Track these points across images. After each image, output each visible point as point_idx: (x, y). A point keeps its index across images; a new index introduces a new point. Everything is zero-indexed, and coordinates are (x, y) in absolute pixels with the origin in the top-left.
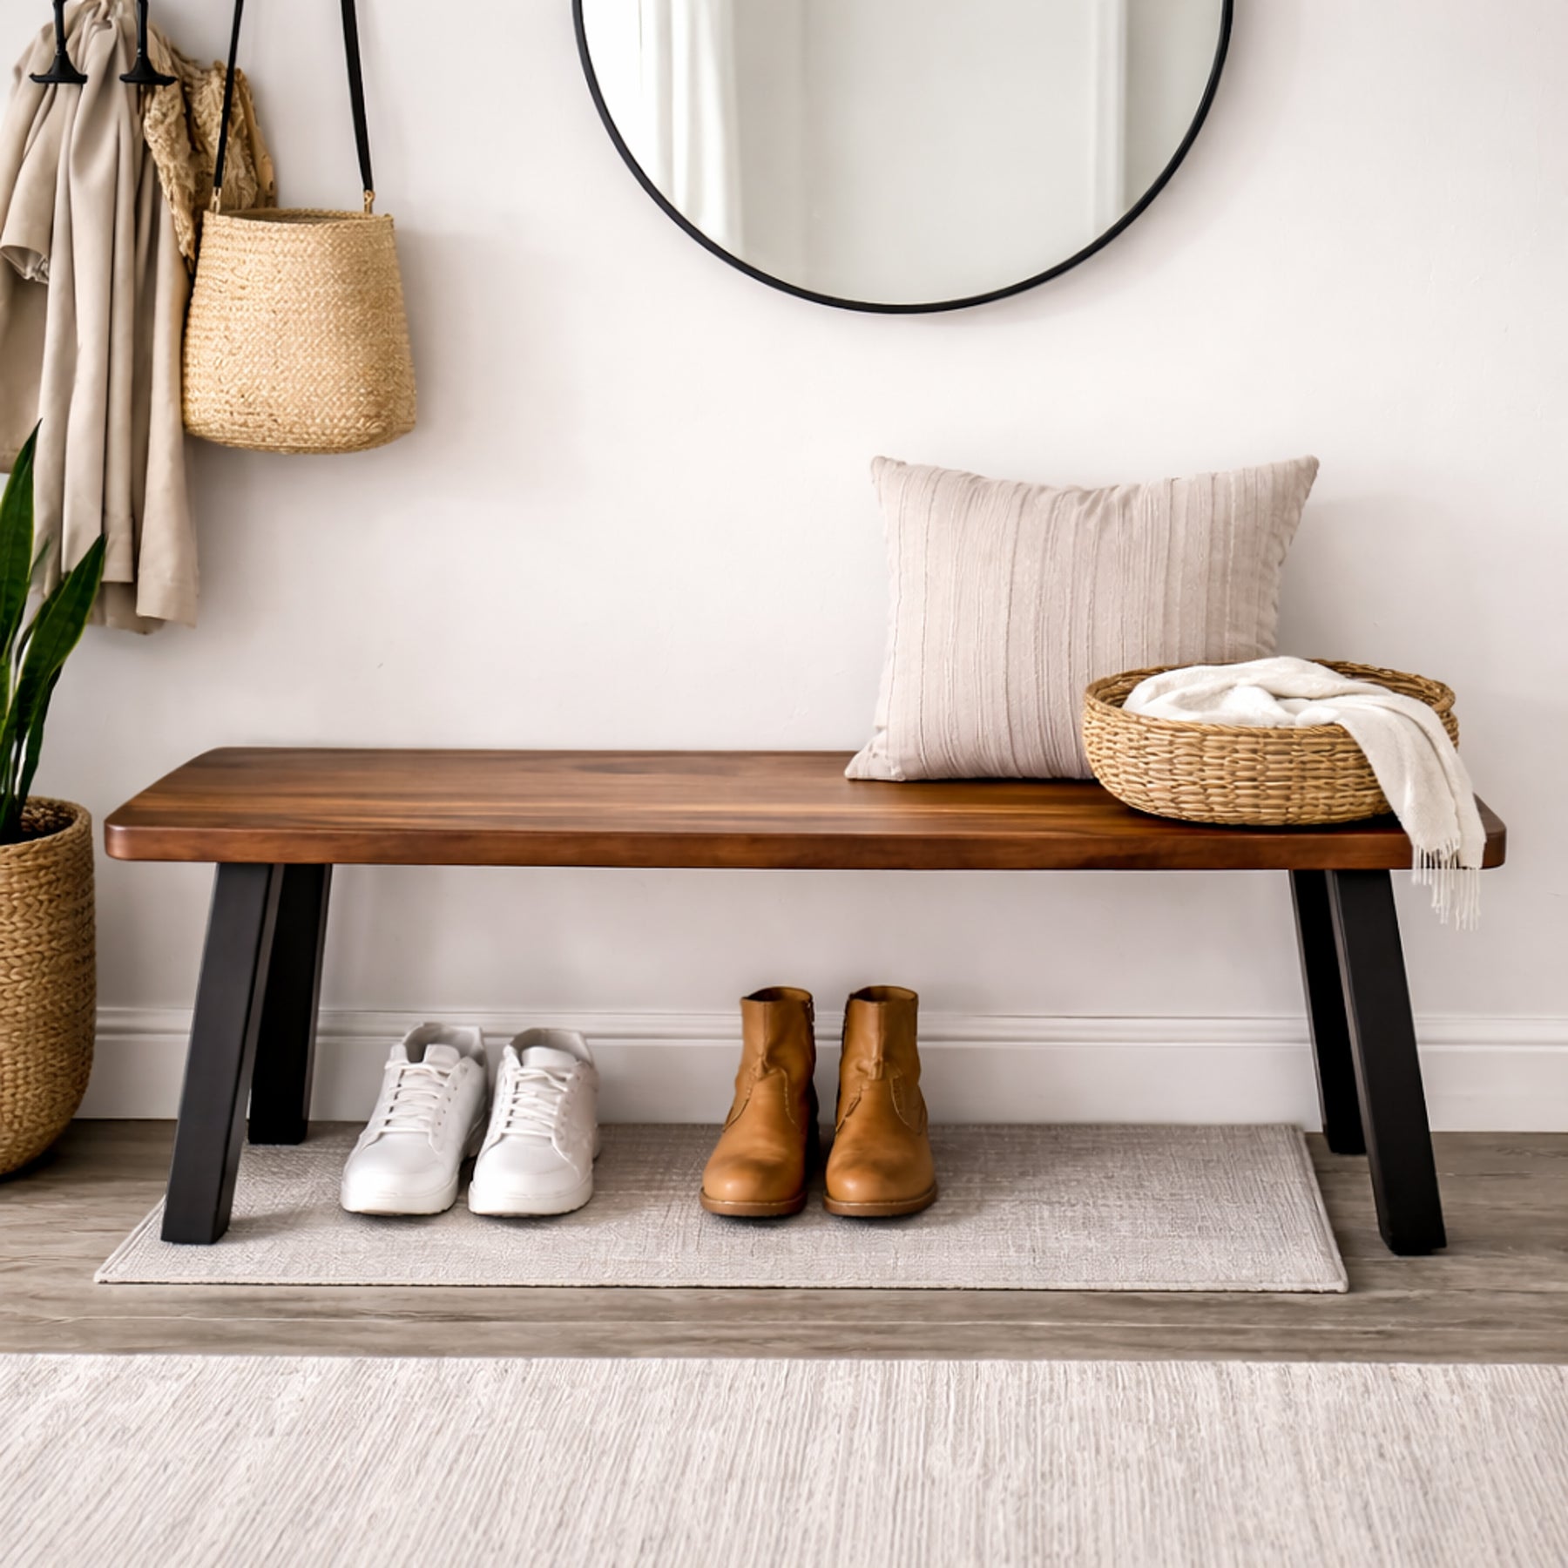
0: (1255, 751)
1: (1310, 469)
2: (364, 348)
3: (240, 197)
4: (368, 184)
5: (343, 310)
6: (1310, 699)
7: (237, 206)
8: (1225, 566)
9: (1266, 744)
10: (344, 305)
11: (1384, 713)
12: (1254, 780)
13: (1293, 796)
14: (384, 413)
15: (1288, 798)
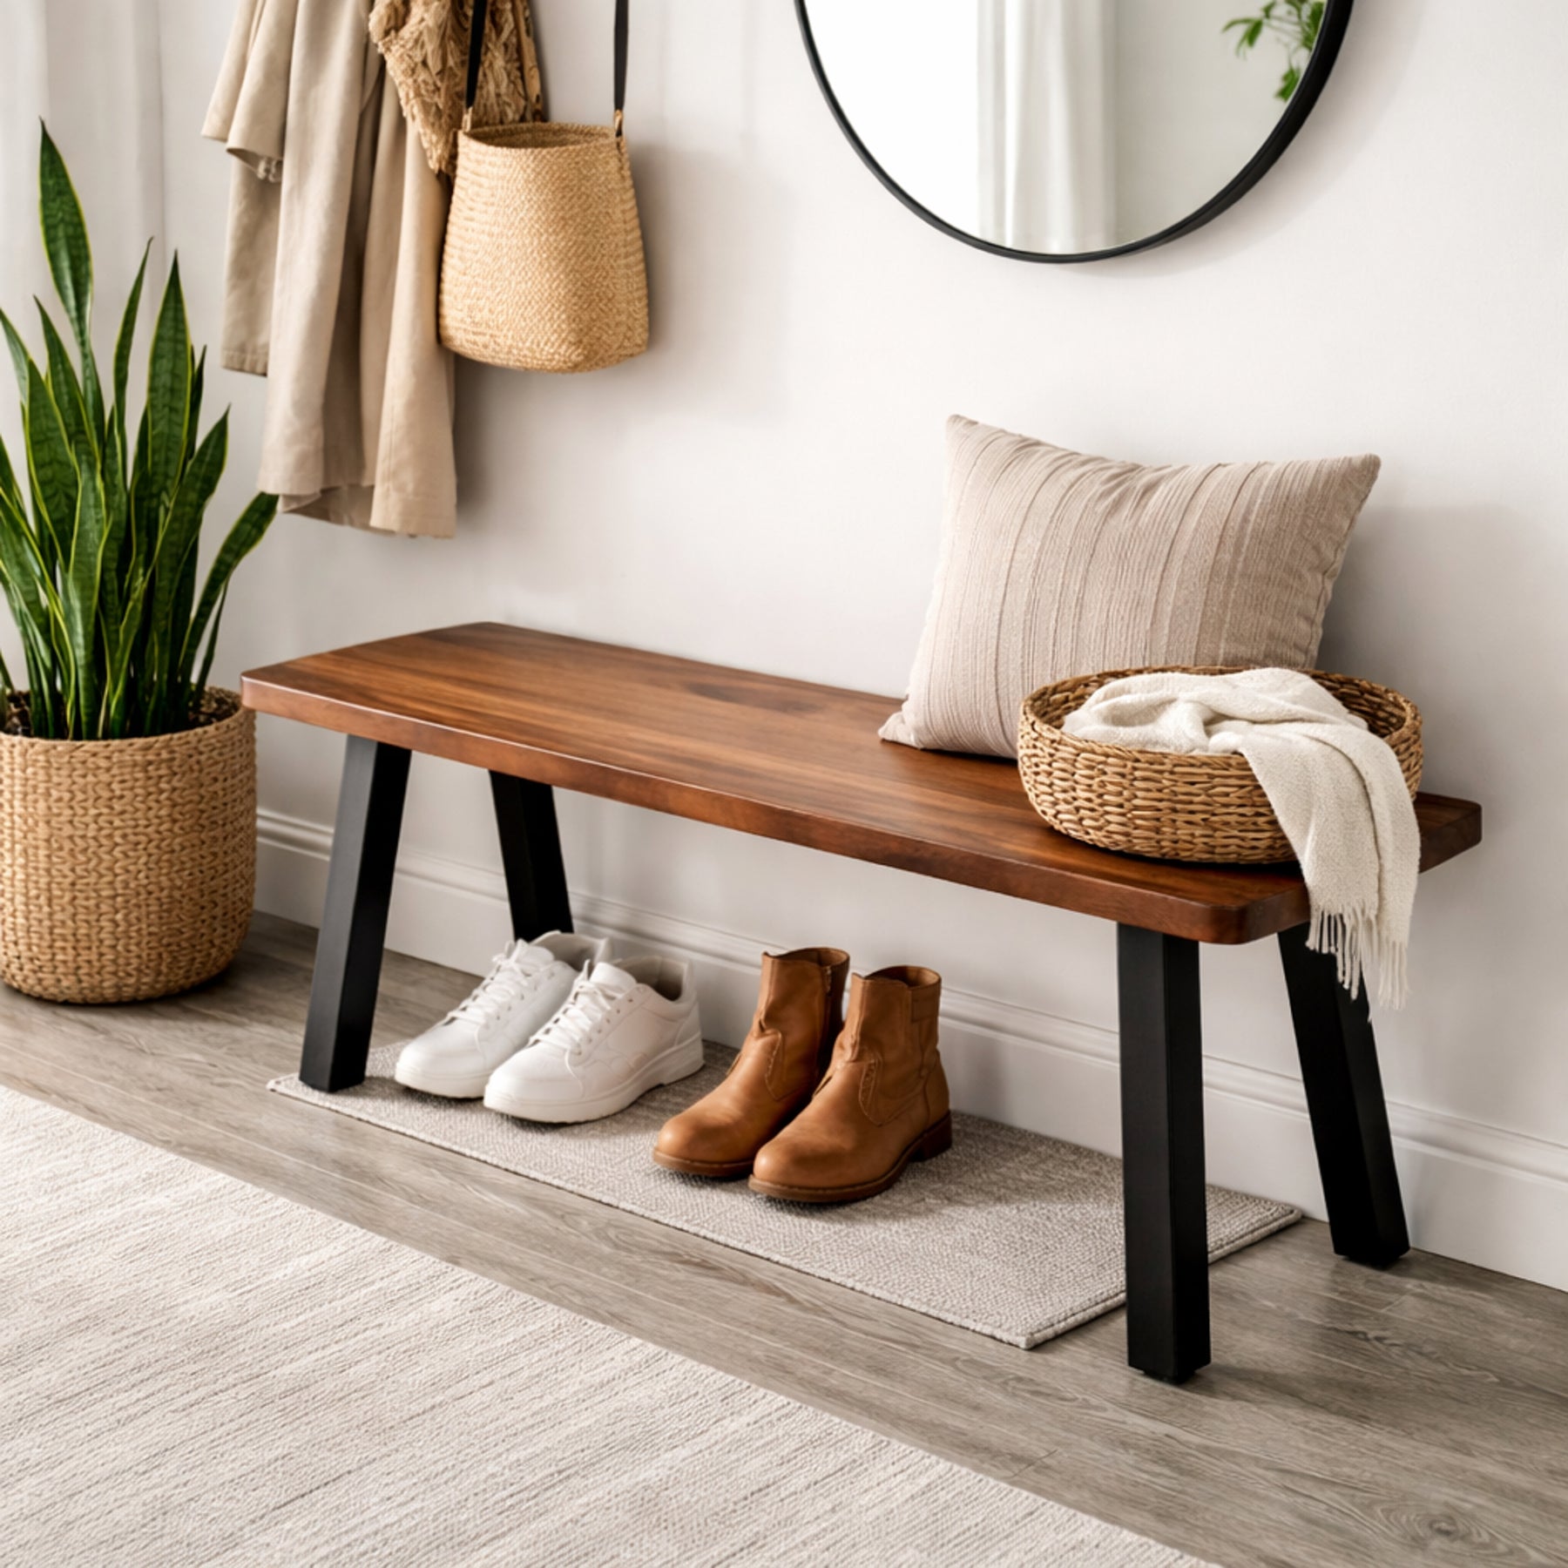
0: (1123, 776)
1: (1369, 469)
2: (567, 276)
3: (503, 114)
4: (619, 103)
5: (545, 236)
6: (1255, 722)
7: (497, 121)
8: (1233, 569)
9: (1135, 769)
10: (546, 231)
11: (1305, 743)
12: (1121, 806)
13: (1164, 829)
14: (585, 340)
15: (1157, 831)
